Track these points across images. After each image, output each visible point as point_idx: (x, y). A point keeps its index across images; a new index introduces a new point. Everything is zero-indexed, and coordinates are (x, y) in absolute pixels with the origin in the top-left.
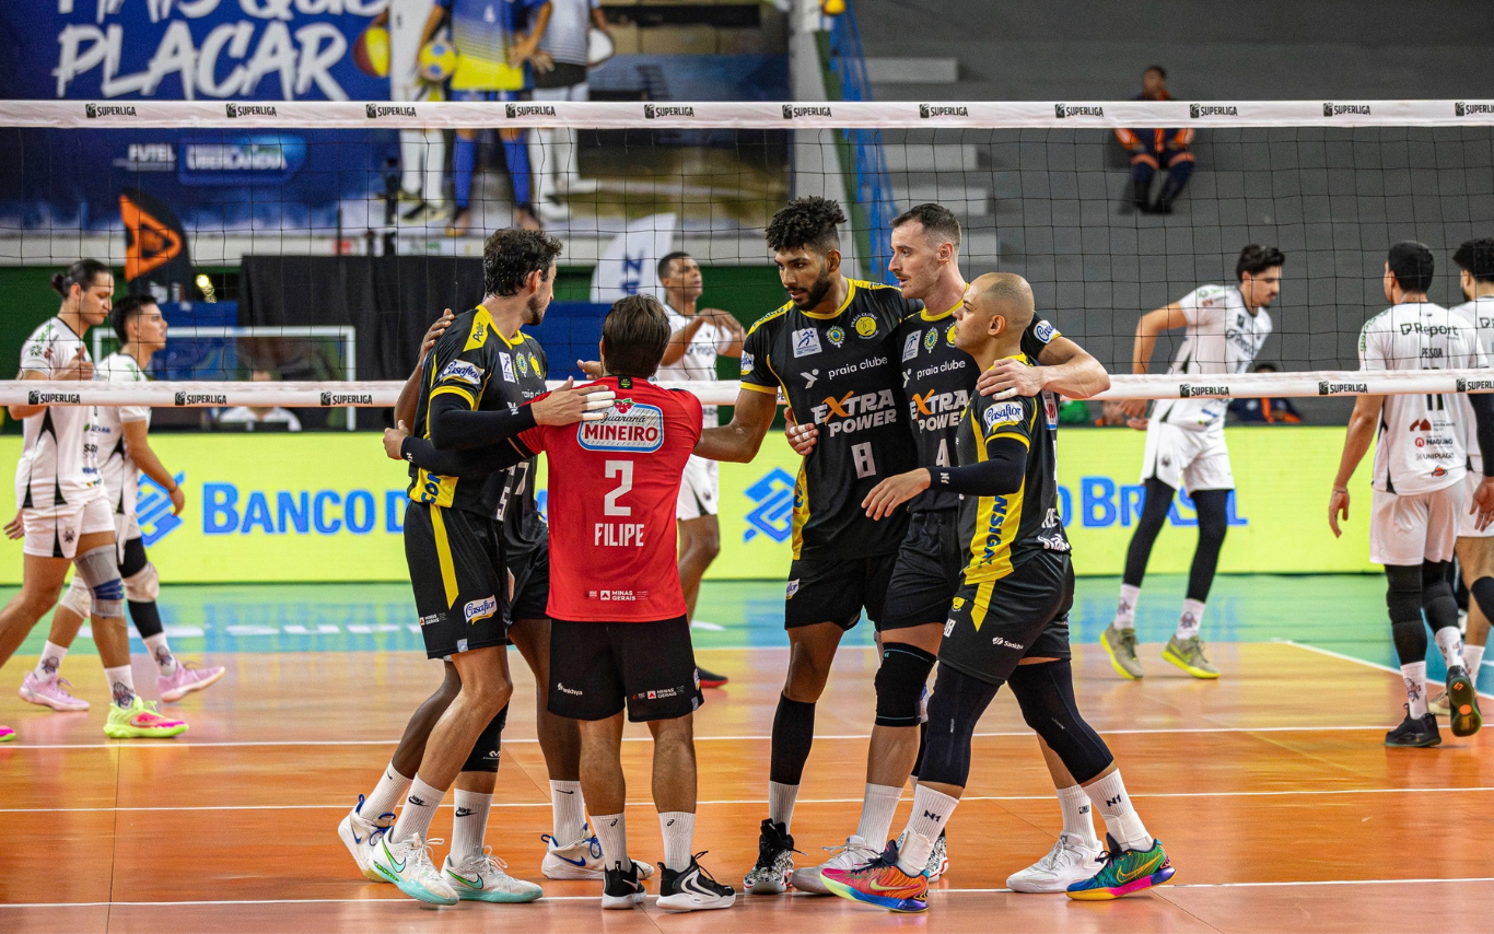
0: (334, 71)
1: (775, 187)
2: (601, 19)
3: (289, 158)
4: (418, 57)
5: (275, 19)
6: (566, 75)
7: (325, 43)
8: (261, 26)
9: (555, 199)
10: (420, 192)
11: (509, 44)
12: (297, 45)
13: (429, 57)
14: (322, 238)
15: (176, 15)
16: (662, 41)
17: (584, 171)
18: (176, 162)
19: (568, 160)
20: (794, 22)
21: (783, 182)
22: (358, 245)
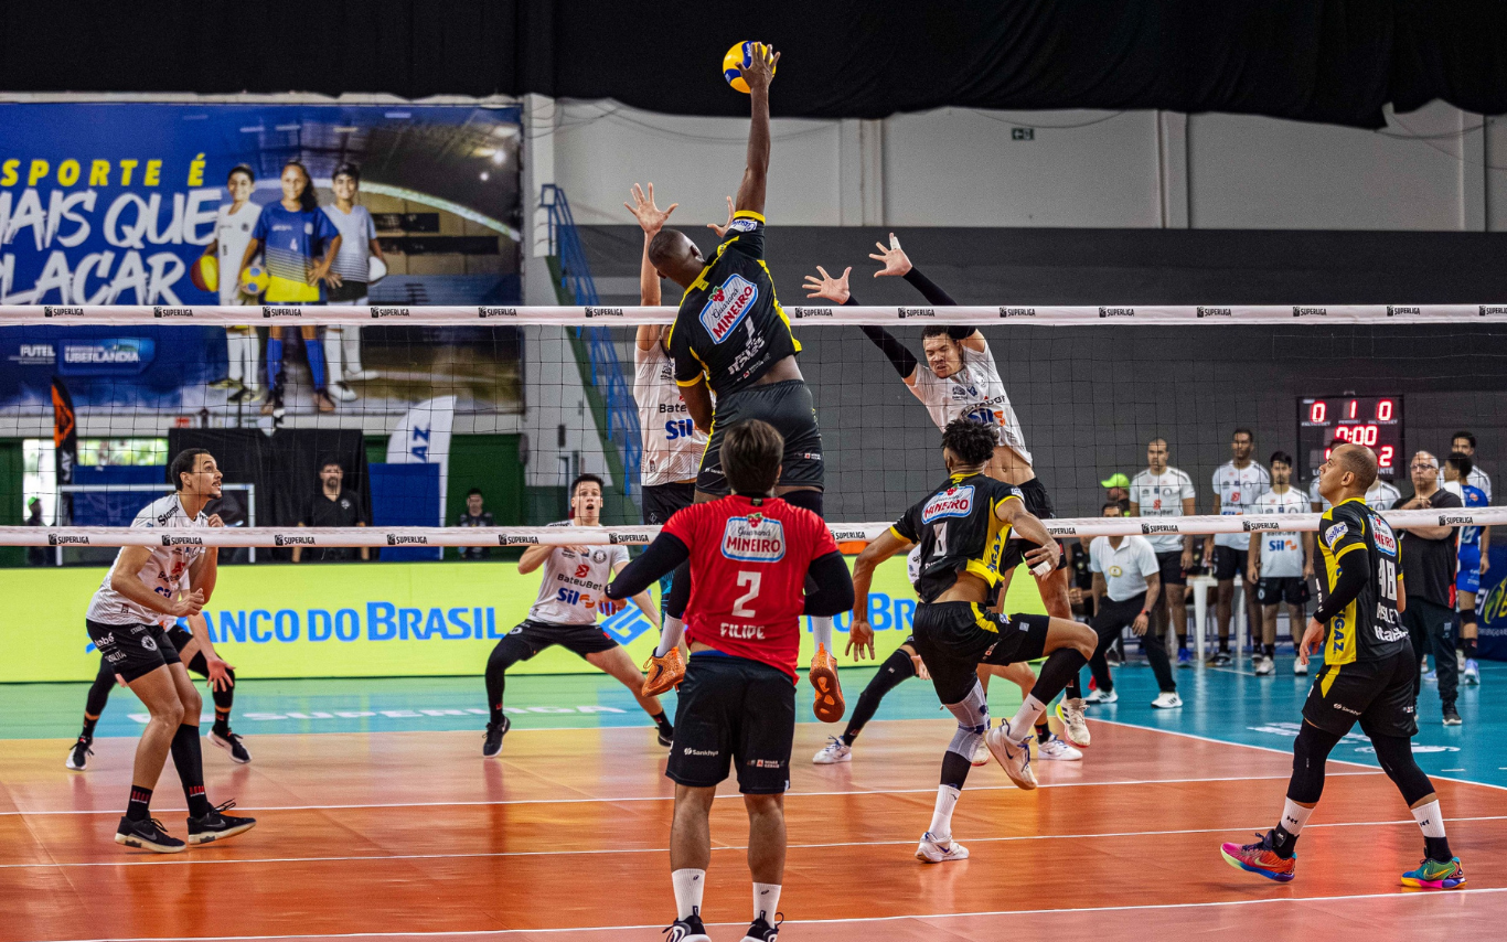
0: (175, 288)
1: (511, 375)
2: (377, 246)
3: (140, 355)
4: (240, 277)
5: (131, 248)
6: (352, 290)
7: (169, 267)
8: (120, 254)
9: (343, 385)
10: (242, 380)
11: (309, 266)
12: (148, 268)
13: (248, 277)
14: (168, 415)
15: (56, 245)
16: (423, 264)
17: (365, 365)
18: (56, 358)
19: (354, 355)
20: (525, 250)
21: (516, 372)
22: (195, 421)
